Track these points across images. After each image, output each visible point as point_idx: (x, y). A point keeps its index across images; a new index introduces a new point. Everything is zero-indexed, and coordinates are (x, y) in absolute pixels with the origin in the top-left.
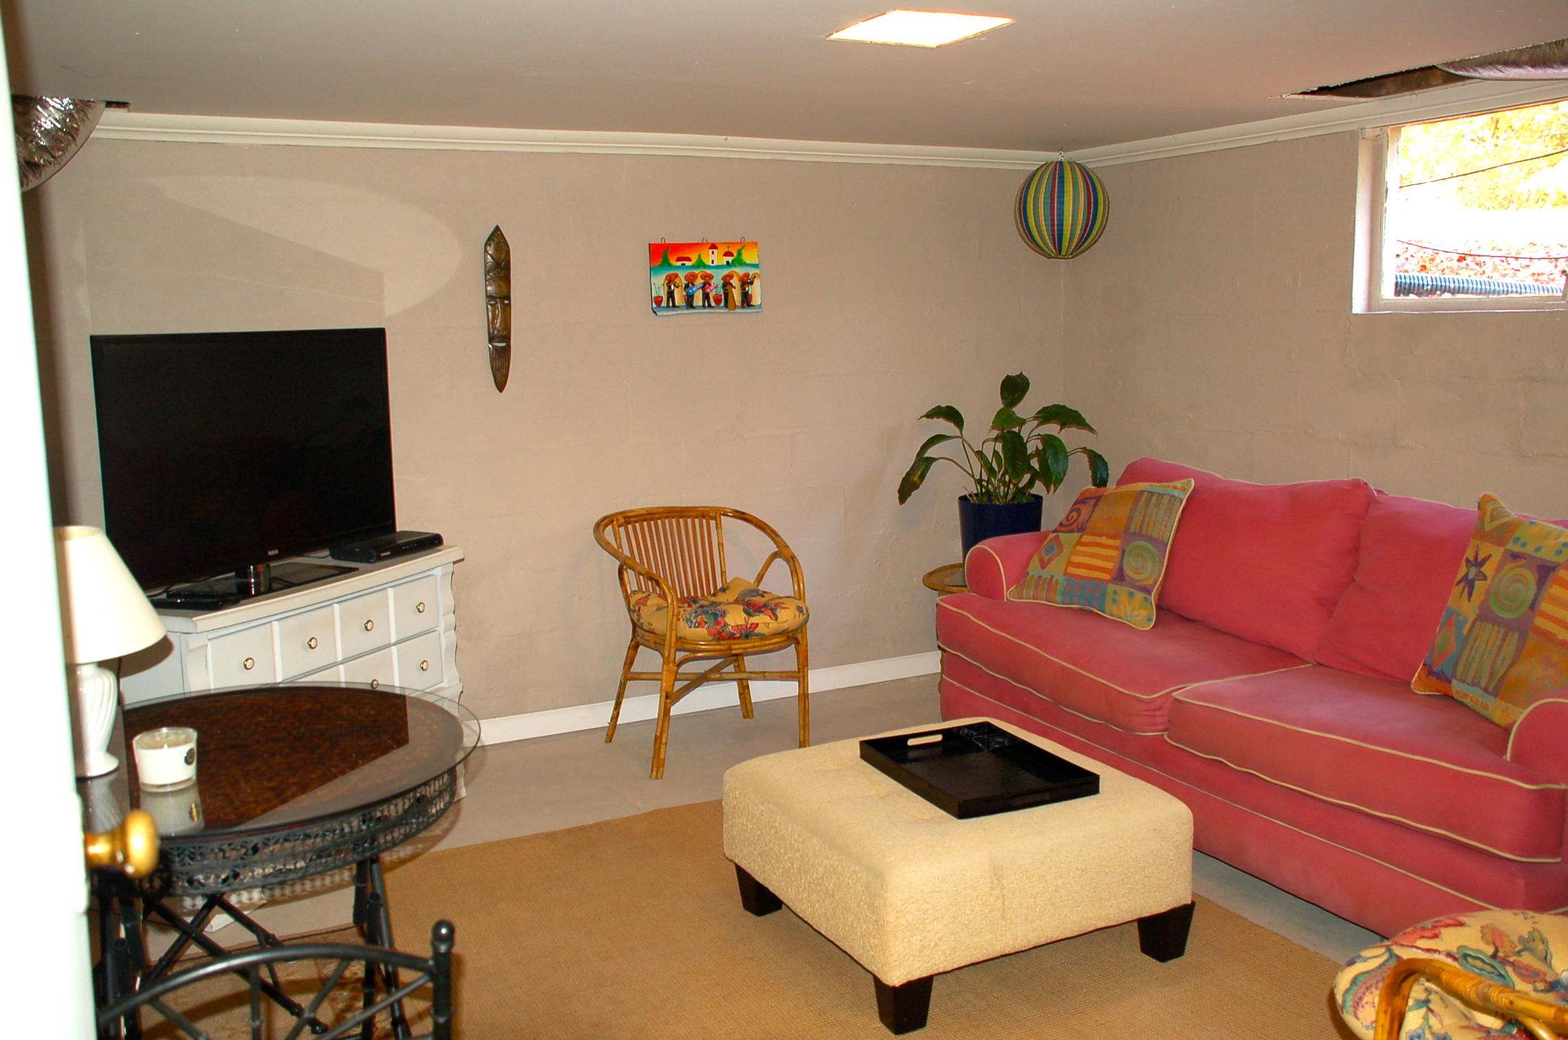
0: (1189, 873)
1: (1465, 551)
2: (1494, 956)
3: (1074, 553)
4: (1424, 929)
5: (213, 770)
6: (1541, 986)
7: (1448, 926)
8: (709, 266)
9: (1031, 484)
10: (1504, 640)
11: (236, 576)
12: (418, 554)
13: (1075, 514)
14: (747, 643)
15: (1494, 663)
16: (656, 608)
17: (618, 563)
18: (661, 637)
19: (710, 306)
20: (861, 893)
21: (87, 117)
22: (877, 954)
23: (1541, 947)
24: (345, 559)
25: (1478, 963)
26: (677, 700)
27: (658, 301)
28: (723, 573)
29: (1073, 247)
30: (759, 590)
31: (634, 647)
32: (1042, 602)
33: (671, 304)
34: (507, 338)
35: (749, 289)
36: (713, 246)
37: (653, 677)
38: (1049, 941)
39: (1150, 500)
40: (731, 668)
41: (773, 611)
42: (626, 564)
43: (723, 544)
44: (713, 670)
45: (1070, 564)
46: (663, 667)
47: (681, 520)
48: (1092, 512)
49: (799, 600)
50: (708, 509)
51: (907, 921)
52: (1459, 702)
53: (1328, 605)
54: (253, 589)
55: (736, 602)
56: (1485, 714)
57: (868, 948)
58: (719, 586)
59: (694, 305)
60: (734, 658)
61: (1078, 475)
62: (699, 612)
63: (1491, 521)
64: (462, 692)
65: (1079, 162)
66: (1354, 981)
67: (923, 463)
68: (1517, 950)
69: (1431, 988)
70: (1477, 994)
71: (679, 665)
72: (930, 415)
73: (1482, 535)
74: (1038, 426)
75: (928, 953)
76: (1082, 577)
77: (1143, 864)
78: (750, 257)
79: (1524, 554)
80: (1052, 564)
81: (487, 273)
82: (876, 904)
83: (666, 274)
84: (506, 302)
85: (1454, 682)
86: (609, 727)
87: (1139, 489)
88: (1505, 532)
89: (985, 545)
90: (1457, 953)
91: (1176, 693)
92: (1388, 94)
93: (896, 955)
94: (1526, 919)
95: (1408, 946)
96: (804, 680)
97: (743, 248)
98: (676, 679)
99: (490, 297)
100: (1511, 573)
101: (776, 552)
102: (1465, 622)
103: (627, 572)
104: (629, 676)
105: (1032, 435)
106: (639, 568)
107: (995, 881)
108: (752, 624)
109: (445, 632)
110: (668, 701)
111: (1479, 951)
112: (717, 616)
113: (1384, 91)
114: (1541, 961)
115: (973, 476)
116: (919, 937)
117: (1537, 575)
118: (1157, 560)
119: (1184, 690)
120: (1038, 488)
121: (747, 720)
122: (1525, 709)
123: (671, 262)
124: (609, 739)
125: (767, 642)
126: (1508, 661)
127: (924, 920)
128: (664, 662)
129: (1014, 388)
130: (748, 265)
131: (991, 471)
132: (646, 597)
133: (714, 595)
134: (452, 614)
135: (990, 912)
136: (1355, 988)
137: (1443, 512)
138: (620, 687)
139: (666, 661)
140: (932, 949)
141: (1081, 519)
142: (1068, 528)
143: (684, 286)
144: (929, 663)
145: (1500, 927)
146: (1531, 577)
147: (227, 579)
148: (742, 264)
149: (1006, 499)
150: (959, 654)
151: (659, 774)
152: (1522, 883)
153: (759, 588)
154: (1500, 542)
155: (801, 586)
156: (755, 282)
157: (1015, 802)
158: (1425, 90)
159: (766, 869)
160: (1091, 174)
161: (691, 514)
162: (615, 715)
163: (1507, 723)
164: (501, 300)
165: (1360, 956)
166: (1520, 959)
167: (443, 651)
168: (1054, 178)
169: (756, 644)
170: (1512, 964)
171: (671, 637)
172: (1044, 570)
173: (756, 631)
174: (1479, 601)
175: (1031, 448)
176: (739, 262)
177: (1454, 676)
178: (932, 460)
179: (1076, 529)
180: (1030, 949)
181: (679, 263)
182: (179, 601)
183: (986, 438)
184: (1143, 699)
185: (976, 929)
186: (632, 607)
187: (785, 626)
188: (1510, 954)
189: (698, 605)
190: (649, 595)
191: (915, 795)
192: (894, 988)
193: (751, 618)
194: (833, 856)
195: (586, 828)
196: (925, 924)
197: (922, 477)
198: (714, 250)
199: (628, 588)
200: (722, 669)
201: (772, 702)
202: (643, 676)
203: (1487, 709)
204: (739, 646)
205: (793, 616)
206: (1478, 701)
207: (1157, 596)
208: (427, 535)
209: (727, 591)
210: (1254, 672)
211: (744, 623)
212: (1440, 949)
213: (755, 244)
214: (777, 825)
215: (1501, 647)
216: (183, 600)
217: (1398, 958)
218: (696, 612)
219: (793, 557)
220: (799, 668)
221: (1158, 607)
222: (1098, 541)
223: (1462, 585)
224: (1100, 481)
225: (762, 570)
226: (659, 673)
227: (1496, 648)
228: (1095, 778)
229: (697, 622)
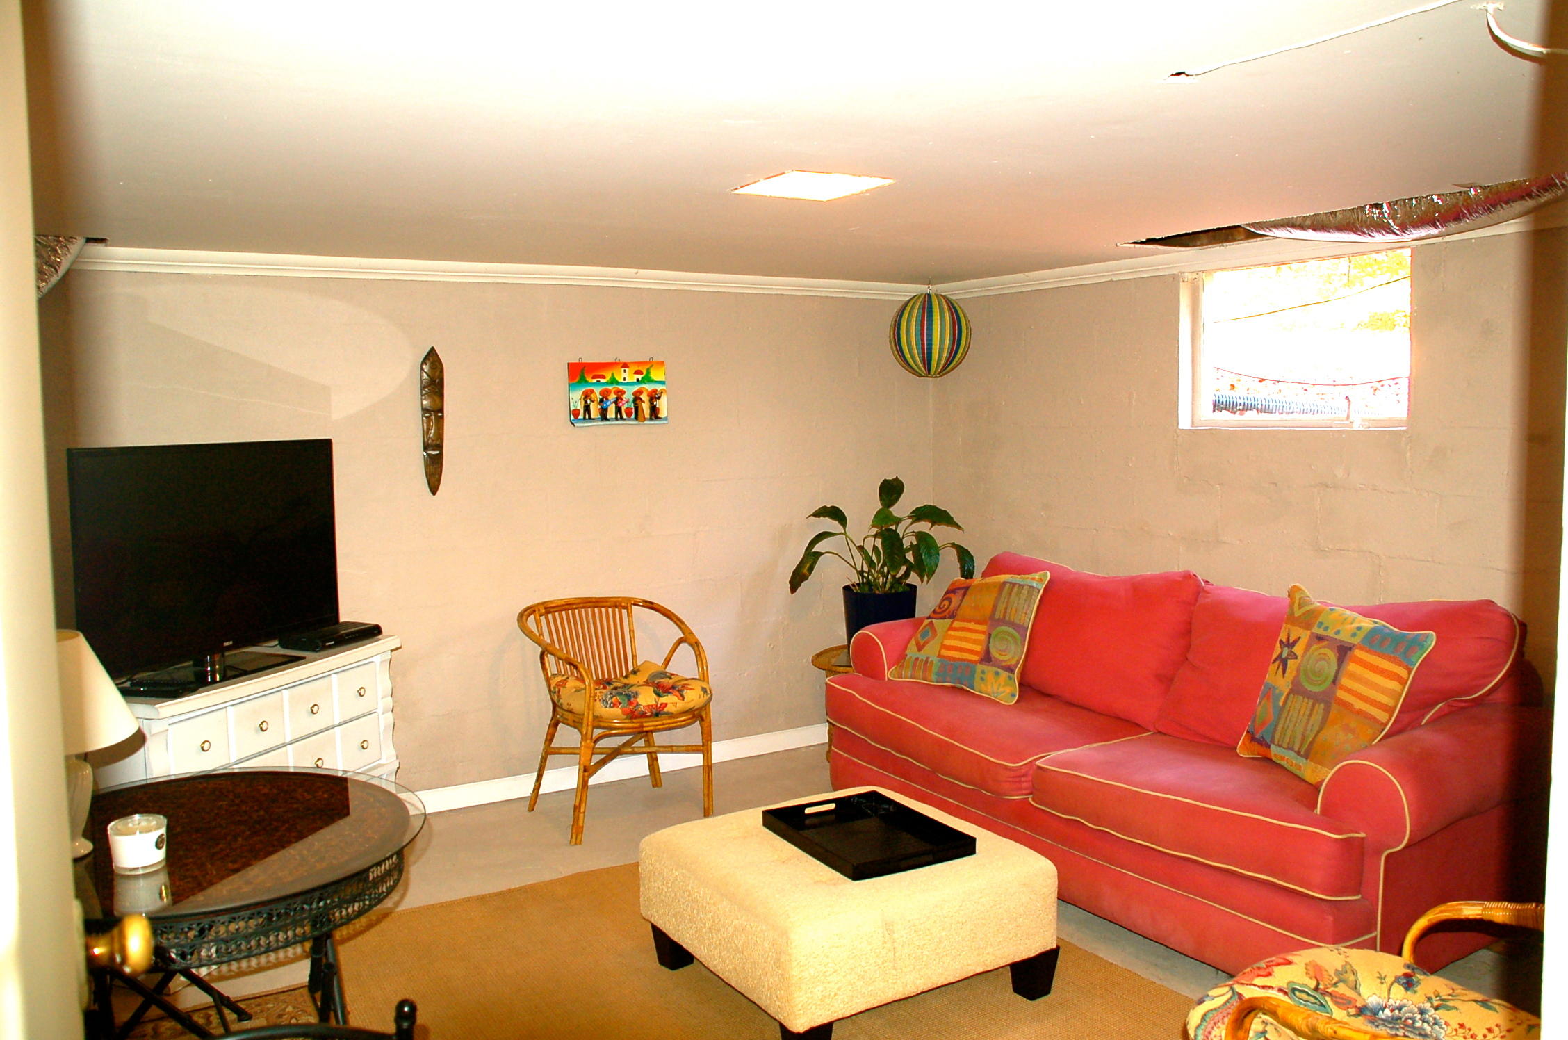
0: (1054, 922)
1: (1279, 635)
2: (1316, 989)
3: (946, 637)
4: (1259, 968)
5: (181, 853)
6: (1352, 1011)
7: (1278, 964)
8: (621, 383)
9: (907, 575)
10: (1312, 710)
11: (195, 665)
12: (359, 643)
13: (946, 603)
14: (657, 721)
15: (1305, 730)
16: (574, 690)
17: (540, 649)
18: (579, 716)
19: (622, 418)
20: (768, 950)
21: (69, 252)
22: (783, 1004)
23: (1352, 978)
24: (292, 648)
25: (1304, 996)
26: (595, 772)
27: (576, 413)
28: (634, 657)
29: (940, 368)
30: (666, 673)
31: (554, 725)
32: (919, 681)
33: (587, 417)
34: (440, 447)
35: (657, 403)
36: (625, 365)
37: (571, 751)
38: (935, 986)
39: (1012, 590)
40: (641, 743)
41: (680, 691)
42: (547, 650)
43: (633, 631)
44: (625, 745)
45: (944, 647)
46: (581, 743)
47: (596, 610)
48: (962, 601)
49: (704, 681)
50: (620, 599)
51: (810, 974)
52: (1277, 763)
53: (1165, 681)
54: (209, 677)
55: (647, 683)
56: (1298, 773)
57: (775, 999)
58: (631, 668)
59: (608, 417)
60: (645, 734)
61: (948, 567)
62: (614, 694)
63: (1300, 608)
64: (398, 768)
65: (943, 294)
66: (1203, 1018)
67: (811, 557)
68: (1334, 982)
69: (1267, 1020)
70: (1307, 1026)
71: (595, 742)
72: (817, 514)
73: (1292, 620)
74: (912, 524)
75: (829, 1002)
76: (954, 659)
77: (1015, 915)
78: (657, 375)
79: (1327, 636)
80: (926, 648)
81: (423, 388)
82: (782, 960)
83: (584, 390)
84: (440, 414)
85: (1272, 746)
86: (531, 797)
87: (1002, 581)
88: (1310, 618)
89: (867, 631)
90: (1288, 988)
91: (1040, 761)
92: (1202, 245)
93: (800, 1005)
94: (1340, 954)
95: (1247, 984)
96: (708, 753)
97: (651, 367)
98: (593, 754)
99: (425, 410)
100: (1316, 653)
101: (682, 638)
102: (1281, 695)
103: (547, 656)
104: (550, 750)
105: (907, 532)
106: (559, 654)
107: (887, 935)
108: (662, 704)
109: (383, 713)
110: (586, 774)
111: (1304, 985)
112: (630, 698)
113: (1198, 243)
114: (1353, 990)
115: (855, 568)
116: (820, 988)
117: (1337, 654)
118: (1019, 642)
119: (1044, 759)
120: (913, 579)
121: (656, 788)
122: (1332, 769)
123: (588, 379)
124: (531, 809)
125: (676, 720)
126: (1316, 728)
127: (825, 972)
128: (582, 738)
129: (891, 490)
130: (656, 382)
131: (871, 564)
132: (565, 680)
133: (626, 677)
134: (390, 697)
135: (883, 963)
136: (1205, 1023)
137: (1259, 600)
138: (541, 761)
139: (584, 738)
140: (832, 998)
141: (951, 607)
142: (940, 615)
143: (599, 400)
144: (818, 734)
145: (1320, 962)
146: (1332, 656)
147: (186, 667)
148: (651, 381)
149: (885, 588)
150: (846, 728)
151: (578, 841)
152: (1331, 918)
153: (667, 670)
154: (1308, 626)
155: (705, 668)
156: (662, 398)
157: (903, 864)
158: (1231, 243)
159: (680, 928)
160: (955, 305)
161: (605, 604)
162: (537, 785)
163: (1316, 781)
164: (435, 414)
165: (1208, 996)
166: (1336, 989)
167: (382, 730)
168: (924, 308)
169: (665, 722)
170: (1330, 994)
171: (588, 717)
172: (920, 653)
173: (665, 710)
174: (1292, 678)
175: (906, 543)
176: (647, 379)
177: (1273, 742)
178: (819, 554)
179: (947, 616)
180: (918, 994)
181: (595, 381)
182: (142, 689)
183: (866, 535)
184: (1010, 767)
185: (871, 979)
186: (552, 689)
187: (691, 705)
188: (1328, 986)
189: (612, 687)
190: (568, 678)
191: (814, 859)
192: (799, 1034)
193: (661, 699)
194: (742, 917)
195: (513, 891)
196: (826, 976)
197: (811, 569)
198: (627, 369)
199: (549, 671)
200: (633, 744)
201: (678, 772)
202: (563, 751)
203: (1300, 769)
204: (650, 724)
205: (698, 697)
206: (1292, 763)
207: (1019, 675)
208: (366, 626)
209: (638, 673)
210: (1105, 741)
211: (654, 703)
212: (1273, 986)
213: (662, 363)
214: (690, 888)
215: (1310, 715)
216: (146, 689)
217: (1240, 996)
218: (611, 694)
219: (697, 643)
220: (703, 742)
221: (1021, 684)
222: (967, 626)
223: (1277, 663)
224: (967, 573)
225: (669, 654)
226: (577, 748)
227: (1307, 717)
228: (972, 841)
229: (612, 703)
